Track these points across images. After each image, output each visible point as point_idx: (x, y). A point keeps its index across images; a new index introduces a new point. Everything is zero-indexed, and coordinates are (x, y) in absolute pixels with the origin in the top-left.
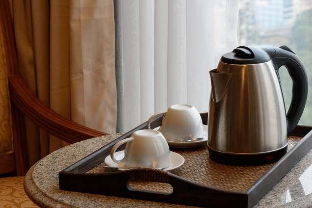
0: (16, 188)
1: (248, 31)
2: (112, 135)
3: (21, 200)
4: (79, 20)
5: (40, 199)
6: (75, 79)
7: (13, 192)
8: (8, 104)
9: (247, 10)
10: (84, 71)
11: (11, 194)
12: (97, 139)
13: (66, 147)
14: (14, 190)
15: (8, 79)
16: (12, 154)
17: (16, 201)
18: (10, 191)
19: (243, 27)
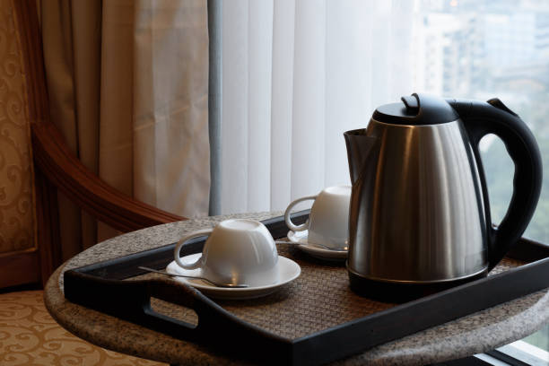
0: (38, 308)
1: (474, 69)
2: (196, 220)
3: (46, 327)
4: (150, 31)
5: (68, 317)
6: (140, 128)
7: (33, 314)
8: (30, 169)
9: (472, 31)
10: (157, 116)
11: (30, 318)
12: (170, 225)
13: (117, 238)
14: (35, 311)
15: (31, 127)
16: (35, 252)
17: (37, 328)
18: (28, 312)
19: (464, 61)
